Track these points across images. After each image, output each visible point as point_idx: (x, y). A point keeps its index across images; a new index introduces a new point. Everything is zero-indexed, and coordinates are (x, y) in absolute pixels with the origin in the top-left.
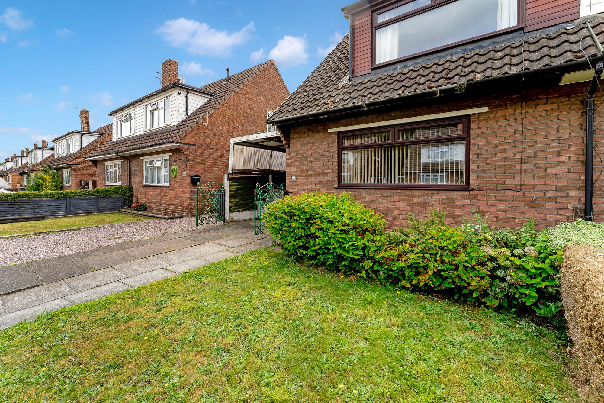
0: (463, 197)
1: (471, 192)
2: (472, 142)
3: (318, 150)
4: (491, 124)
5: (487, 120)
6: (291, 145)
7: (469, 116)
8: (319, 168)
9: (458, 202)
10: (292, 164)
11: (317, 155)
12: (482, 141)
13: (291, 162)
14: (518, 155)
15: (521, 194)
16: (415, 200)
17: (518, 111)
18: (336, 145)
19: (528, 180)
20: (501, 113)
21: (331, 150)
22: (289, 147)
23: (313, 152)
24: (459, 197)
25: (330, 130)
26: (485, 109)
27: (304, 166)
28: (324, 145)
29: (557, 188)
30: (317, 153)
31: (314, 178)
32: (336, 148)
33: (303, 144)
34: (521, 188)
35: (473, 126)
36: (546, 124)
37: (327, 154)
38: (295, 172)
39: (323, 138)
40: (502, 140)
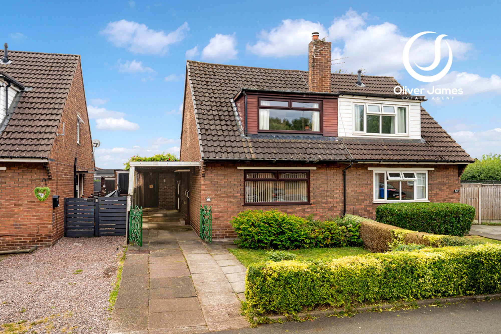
0: (308, 208)
1: (311, 206)
2: (311, 182)
3: (230, 180)
4: (317, 175)
5: (316, 173)
6: (206, 175)
7: (309, 170)
8: (231, 192)
9: (307, 210)
10: (206, 189)
11: (228, 183)
12: (314, 182)
13: (206, 187)
14: (326, 189)
15: (327, 205)
16: (289, 210)
17: (326, 171)
18: (243, 178)
19: (330, 200)
20: (321, 171)
21: (240, 181)
22: (204, 176)
23: (225, 181)
24: (307, 208)
25: (238, 168)
26: (315, 168)
27: (218, 191)
28: (234, 177)
29: (337, 203)
30: (229, 182)
31: (226, 200)
32: (243, 180)
33: (217, 175)
34: (327, 203)
35: (311, 175)
36: (334, 177)
37: (236, 183)
38: (210, 195)
39: (233, 172)
40: (321, 183)
